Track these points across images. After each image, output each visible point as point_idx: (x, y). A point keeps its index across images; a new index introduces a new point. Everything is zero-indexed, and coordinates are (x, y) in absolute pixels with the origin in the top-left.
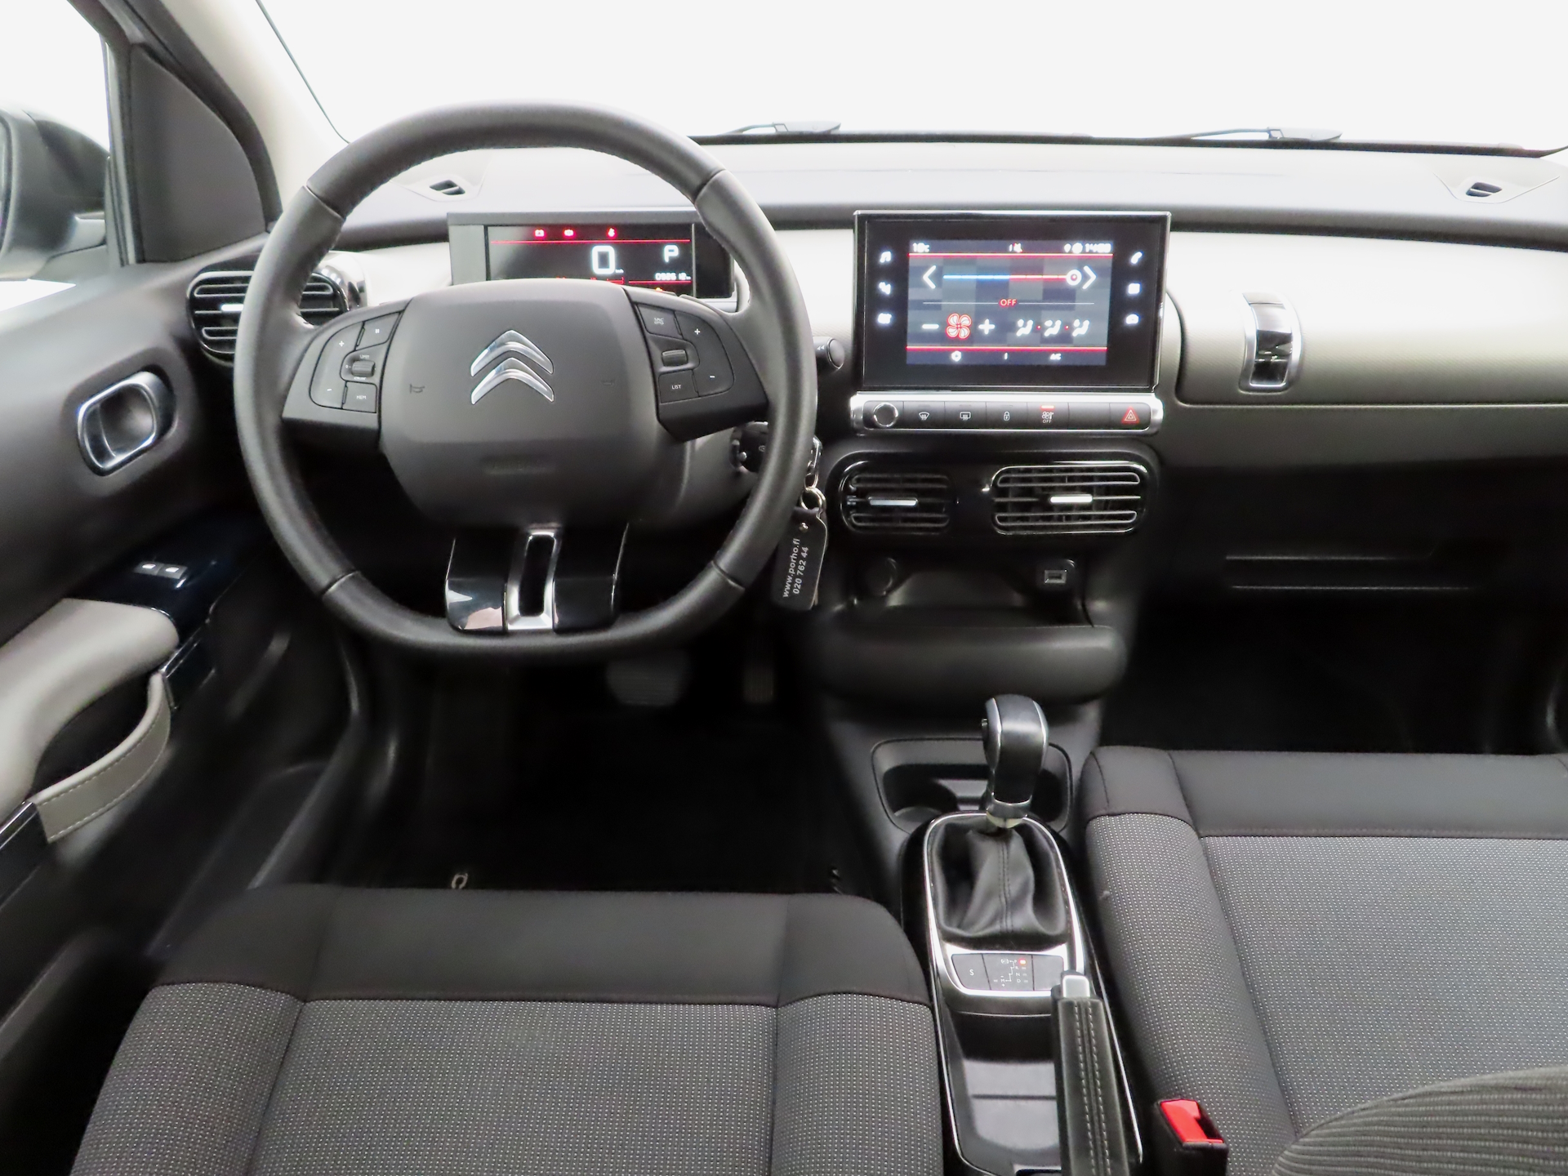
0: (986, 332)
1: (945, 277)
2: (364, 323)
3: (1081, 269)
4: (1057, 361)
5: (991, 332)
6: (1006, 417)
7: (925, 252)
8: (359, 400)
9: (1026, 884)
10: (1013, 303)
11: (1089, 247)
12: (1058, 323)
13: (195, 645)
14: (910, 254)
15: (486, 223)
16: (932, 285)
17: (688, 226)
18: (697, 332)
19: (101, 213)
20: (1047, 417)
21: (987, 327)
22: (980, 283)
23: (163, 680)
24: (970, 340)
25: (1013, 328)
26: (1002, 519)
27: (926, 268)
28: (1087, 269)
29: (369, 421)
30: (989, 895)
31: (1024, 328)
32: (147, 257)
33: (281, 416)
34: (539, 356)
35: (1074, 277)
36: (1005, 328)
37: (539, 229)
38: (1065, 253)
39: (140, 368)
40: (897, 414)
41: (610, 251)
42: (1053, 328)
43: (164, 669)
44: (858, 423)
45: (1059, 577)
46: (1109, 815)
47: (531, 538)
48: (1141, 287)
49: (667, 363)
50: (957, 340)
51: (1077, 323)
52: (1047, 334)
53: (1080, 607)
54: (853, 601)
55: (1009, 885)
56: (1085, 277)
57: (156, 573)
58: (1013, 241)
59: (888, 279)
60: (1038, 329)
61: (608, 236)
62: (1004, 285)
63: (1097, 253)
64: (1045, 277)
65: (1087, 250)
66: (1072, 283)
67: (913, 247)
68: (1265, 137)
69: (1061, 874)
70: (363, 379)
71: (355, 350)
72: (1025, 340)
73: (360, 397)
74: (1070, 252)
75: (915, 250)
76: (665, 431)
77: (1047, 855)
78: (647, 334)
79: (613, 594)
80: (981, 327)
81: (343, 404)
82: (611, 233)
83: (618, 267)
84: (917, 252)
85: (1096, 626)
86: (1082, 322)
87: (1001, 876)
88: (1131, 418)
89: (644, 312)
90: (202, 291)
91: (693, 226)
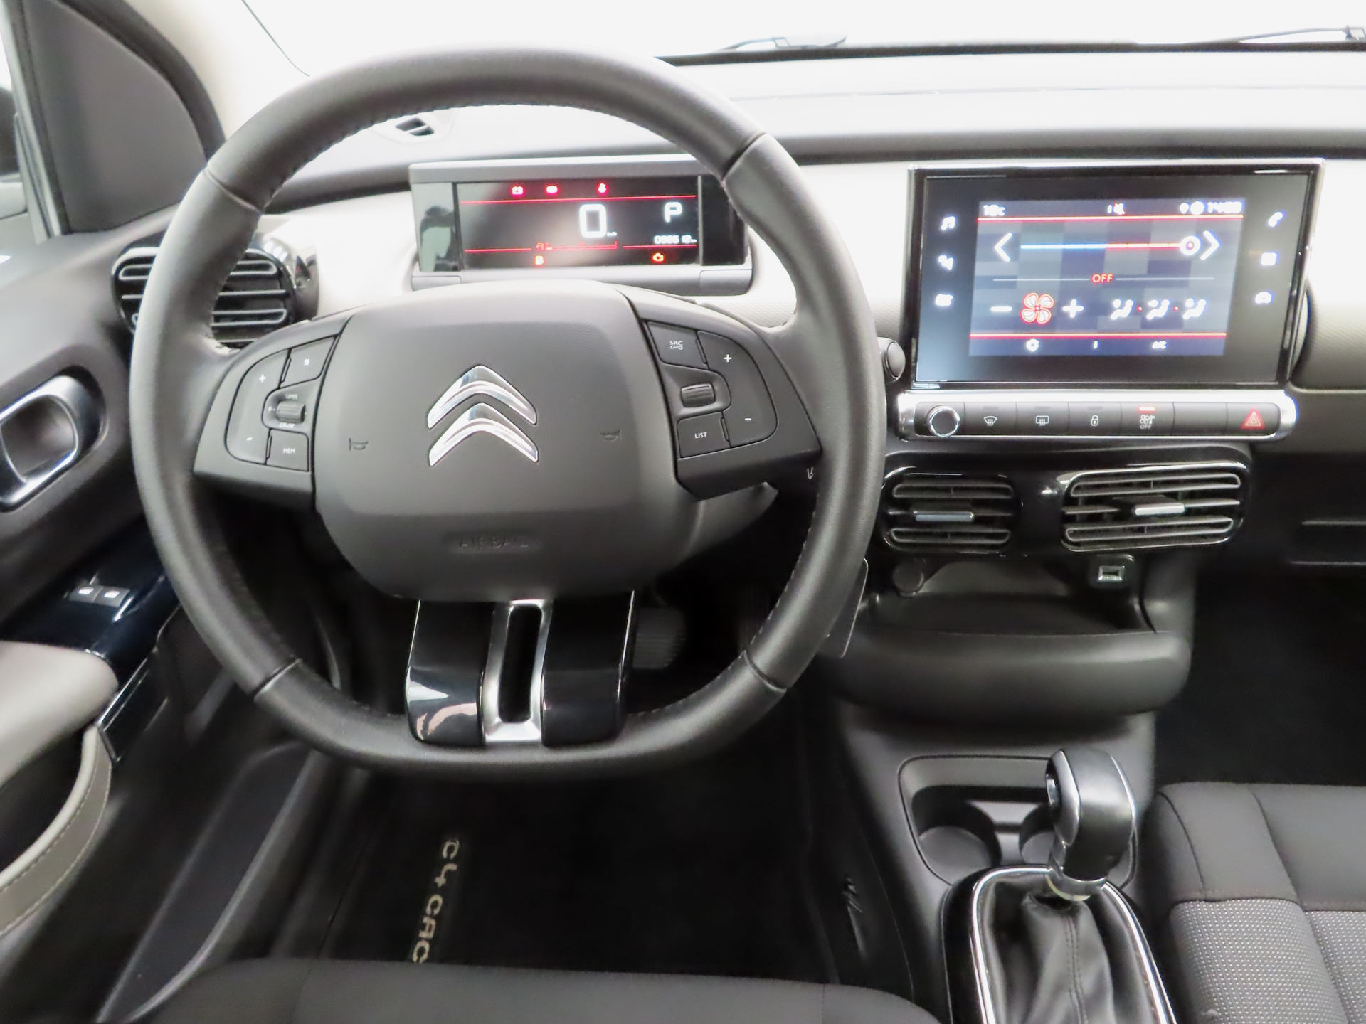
0: (1072, 315)
1: (1023, 247)
2: (290, 350)
3: (1199, 234)
4: (1160, 350)
5: (1079, 315)
6: (1095, 422)
7: (998, 216)
8: (286, 454)
9: (1100, 976)
10: (1109, 278)
11: (1213, 206)
12: (1166, 304)
13: (140, 682)
14: (979, 219)
15: (456, 180)
16: (1006, 258)
17: (693, 180)
18: (728, 358)
19: (17, 176)
20: (1146, 421)
21: (1073, 309)
22: (1067, 254)
23: (100, 733)
24: (1050, 326)
25: (1107, 310)
26: (1074, 534)
27: (998, 237)
28: (1208, 235)
29: (301, 482)
30: (1058, 989)
31: (1121, 310)
32: (73, 224)
33: (192, 470)
34: (519, 404)
35: (1190, 245)
36: (1097, 309)
37: (518, 186)
38: (1181, 214)
39: (57, 370)
40: (958, 418)
41: (601, 209)
42: (1157, 309)
43: (100, 721)
44: (907, 426)
45: (1116, 573)
46: (1206, 901)
47: (511, 609)
48: (1278, 257)
49: (688, 403)
50: (1034, 326)
51: (1189, 303)
52: (1150, 316)
53: (1137, 607)
54: (875, 599)
55: (1080, 976)
56: (1205, 245)
57: (93, 599)
58: (1113, 201)
59: (950, 252)
60: (1138, 311)
61: (599, 192)
62: (1100, 255)
63: (1222, 214)
64: (1151, 245)
65: (1210, 211)
66: (1187, 253)
67: (983, 209)
68: (1341, 38)
69: (1139, 959)
70: (291, 426)
71: (279, 388)
72: (1121, 325)
73: (287, 451)
74: (1188, 213)
75: (986, 213)
76: (686, 492)
77: (1122, 933)
78: (661, 364)
79: (618, 691)
80: (1065, 309)
81: (267, 459)
82: (602, 188)
83: (610, 230)
84: (988, 217)
85: (1158, 632)
86: (1196, 301)
87: (1071, 965)
88: (1254, 421)
89: (656, 332)
90: (128, 273)
91: (700, 179)
